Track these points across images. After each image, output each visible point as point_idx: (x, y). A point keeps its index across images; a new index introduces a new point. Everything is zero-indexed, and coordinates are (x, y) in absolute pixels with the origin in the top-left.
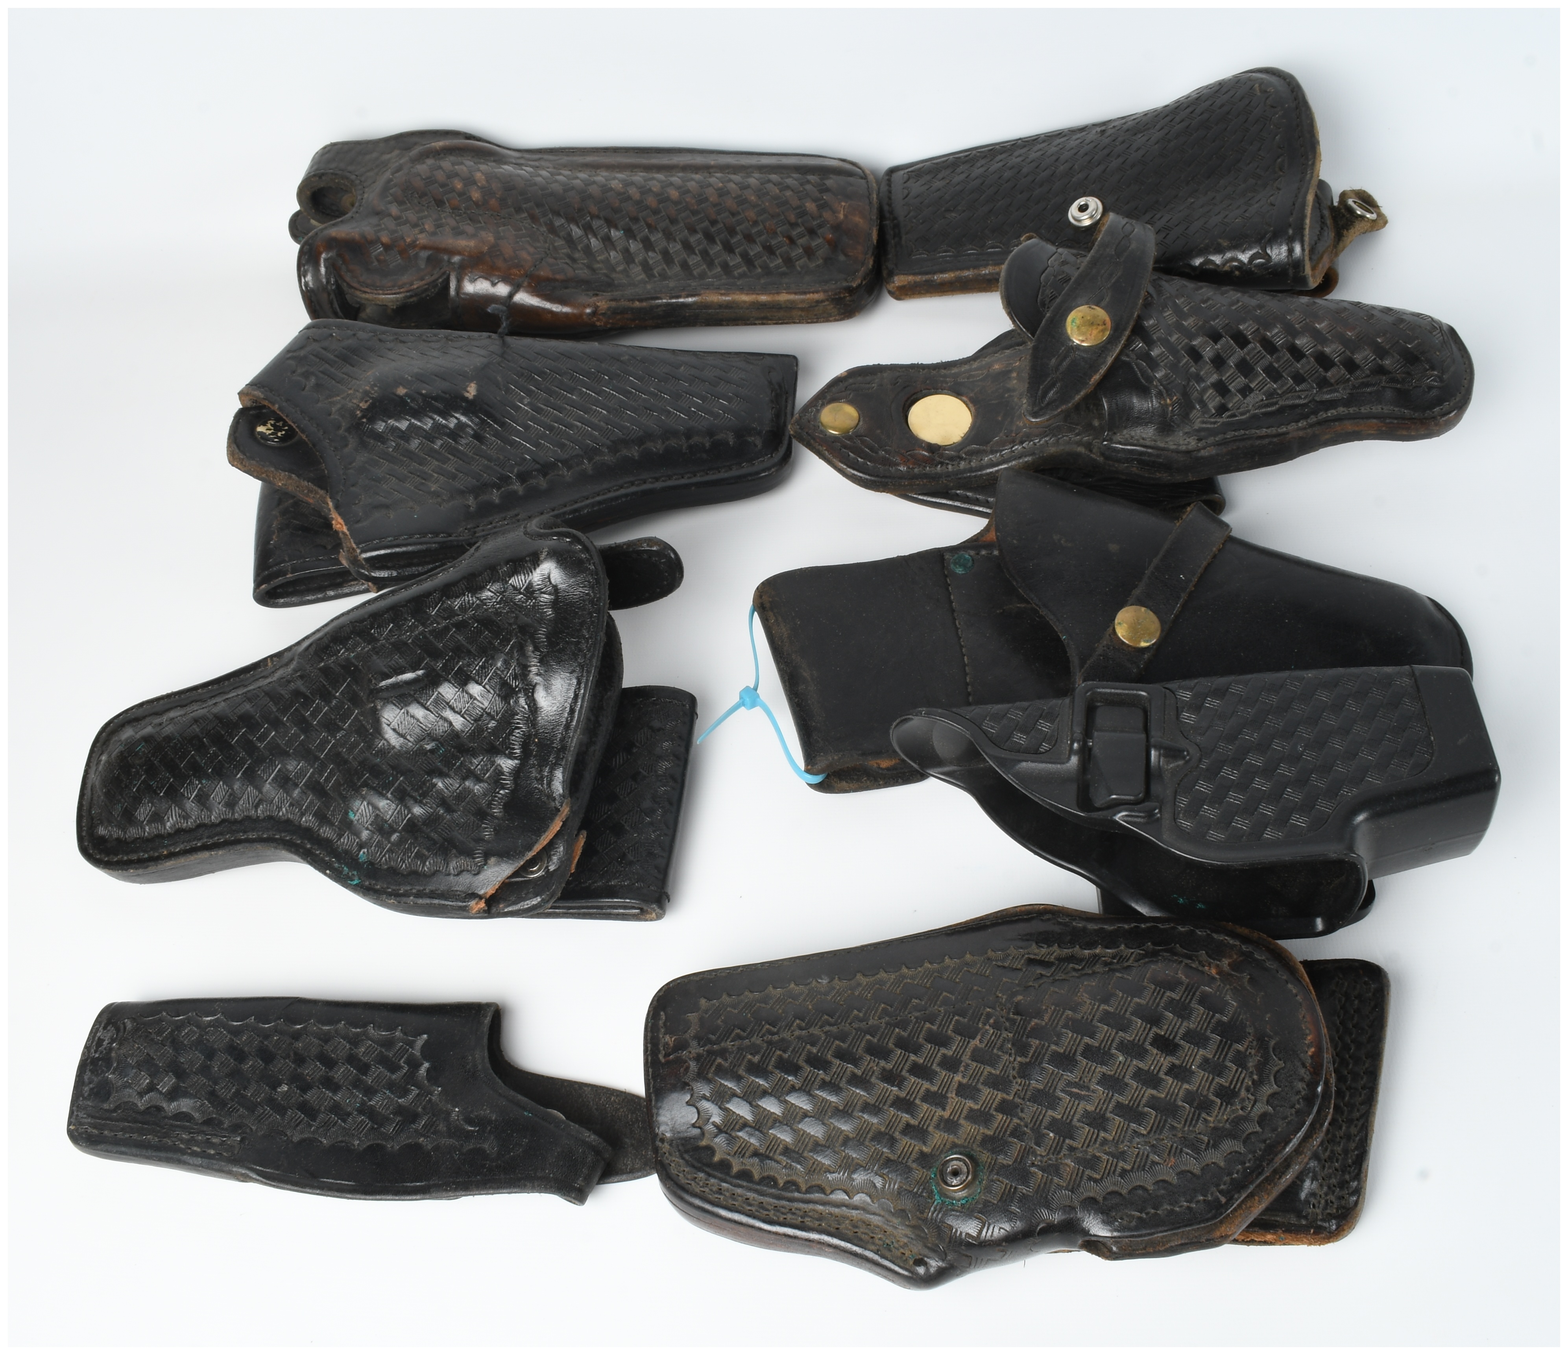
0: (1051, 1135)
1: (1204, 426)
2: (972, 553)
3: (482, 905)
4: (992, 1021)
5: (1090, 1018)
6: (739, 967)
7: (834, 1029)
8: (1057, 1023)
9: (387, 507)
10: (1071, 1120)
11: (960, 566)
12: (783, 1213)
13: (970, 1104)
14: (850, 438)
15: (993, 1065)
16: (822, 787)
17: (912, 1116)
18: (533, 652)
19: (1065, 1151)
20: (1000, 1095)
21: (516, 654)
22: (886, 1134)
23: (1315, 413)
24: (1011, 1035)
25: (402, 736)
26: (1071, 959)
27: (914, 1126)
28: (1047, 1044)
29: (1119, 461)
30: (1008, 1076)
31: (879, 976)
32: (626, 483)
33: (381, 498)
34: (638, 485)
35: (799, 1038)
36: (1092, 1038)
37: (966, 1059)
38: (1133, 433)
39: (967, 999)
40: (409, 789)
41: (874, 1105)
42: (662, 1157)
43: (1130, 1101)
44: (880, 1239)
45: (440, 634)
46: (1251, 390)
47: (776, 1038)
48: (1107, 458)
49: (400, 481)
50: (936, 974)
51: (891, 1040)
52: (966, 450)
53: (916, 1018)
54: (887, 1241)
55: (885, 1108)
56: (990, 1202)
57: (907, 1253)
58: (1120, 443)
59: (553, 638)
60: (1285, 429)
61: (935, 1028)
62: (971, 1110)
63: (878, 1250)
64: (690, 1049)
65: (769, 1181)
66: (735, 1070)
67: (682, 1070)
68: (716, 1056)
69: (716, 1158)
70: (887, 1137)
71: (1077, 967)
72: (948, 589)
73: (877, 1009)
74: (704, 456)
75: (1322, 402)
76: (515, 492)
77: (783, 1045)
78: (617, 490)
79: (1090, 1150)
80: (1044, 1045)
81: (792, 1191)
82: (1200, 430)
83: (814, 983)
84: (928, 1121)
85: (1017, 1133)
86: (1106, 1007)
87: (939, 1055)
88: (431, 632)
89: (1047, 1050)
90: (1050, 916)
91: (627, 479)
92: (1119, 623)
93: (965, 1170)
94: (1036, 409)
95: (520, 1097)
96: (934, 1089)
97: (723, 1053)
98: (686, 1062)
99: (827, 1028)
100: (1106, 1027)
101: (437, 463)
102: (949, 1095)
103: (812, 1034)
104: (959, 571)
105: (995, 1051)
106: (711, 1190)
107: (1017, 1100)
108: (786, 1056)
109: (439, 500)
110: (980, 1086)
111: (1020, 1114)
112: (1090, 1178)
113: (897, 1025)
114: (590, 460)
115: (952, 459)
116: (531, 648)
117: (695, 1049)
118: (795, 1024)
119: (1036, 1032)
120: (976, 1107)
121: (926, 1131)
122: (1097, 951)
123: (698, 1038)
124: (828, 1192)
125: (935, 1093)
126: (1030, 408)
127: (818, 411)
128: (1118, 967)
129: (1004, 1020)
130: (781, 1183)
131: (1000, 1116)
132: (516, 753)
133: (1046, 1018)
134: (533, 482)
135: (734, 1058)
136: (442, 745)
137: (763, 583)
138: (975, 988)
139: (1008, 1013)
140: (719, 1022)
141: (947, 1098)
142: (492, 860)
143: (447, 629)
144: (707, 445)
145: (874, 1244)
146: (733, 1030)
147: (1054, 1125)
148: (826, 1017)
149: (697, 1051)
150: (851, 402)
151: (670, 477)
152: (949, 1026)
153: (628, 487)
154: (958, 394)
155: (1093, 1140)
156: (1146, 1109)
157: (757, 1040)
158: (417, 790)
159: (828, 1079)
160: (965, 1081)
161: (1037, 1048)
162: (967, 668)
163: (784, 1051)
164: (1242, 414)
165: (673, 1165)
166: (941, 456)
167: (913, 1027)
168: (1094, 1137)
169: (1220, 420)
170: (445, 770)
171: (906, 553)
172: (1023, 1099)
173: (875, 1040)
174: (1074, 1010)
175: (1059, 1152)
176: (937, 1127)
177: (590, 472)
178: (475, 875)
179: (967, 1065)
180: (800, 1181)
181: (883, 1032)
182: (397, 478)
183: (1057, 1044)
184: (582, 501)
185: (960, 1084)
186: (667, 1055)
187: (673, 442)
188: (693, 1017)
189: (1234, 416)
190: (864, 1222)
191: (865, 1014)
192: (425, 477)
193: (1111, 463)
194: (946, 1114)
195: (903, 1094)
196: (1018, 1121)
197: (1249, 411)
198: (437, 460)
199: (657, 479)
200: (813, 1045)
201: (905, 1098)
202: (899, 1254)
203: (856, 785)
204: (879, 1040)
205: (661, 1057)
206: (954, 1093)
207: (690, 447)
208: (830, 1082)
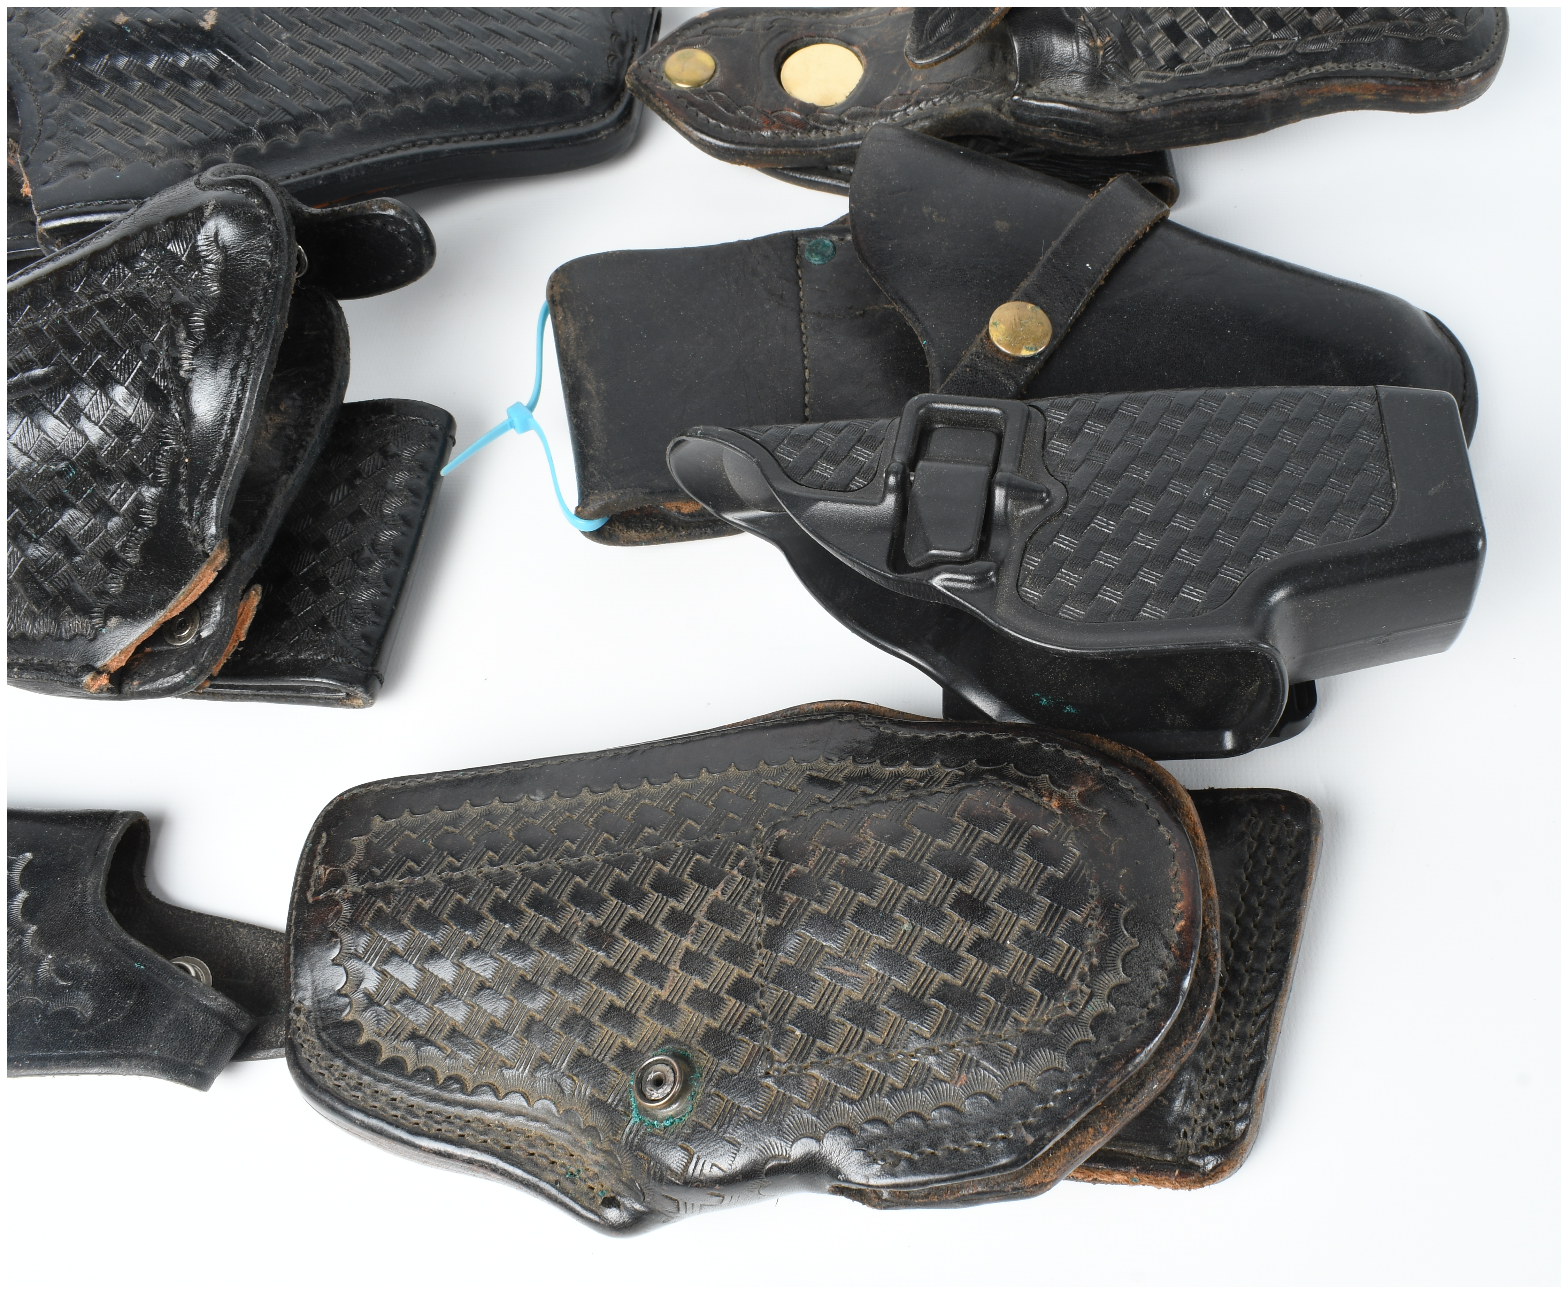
0: (798, 1032)
1: (1149, 81)
2: (835, 238)
3: (104, 680)
4: (742, 863)
5: (871, 865)
6: (434, 774)
7: (535, 866)
8: (825, 872)
9: (85, 164)
10: (828, 1012)
11: (817, 254)
12: (437, 1122)
13: (697, 981)
14: (701, 93)
15: (733, 927)
16: (599, 535)
17: (619, 994)
18: (185, 340)
19: (813, 1058)
20: (737, 971)
21: (165, 344)
22: (583, 1017)
23: (1296, 68)
24: (763, 885)
25: (25, 454)
26: (866, 778)
27: (619, 1009)
28: (806, 901)
29: (1033, 123)
30: (751, 944)
31: (610, 793)
32: (404, 143)
33: (80, 154)
34: (422, 146)
35: (487, 876)
36: (870, 895)
37: (700, 916)
38: (1053, 87)
39: (715, 831)
40: (24, 524)
41: (571, 976)
42: (294, 1033)
43: (913, 989)
44: (563, 1165)
45: (80, 318)
46: (1214, 37)
47: (457, 875)
48: (1019, 119)
49: (109, 133)
50: (684, 794)
51: (608, 885)
52: (849, 112)
53: (645, 854)
54: (572, 1169)
55: (586, 980)
56: (702, 1126)
57: (597, 1187)
58: (1035, 99)
59: (214, 322)
60: (1254, 89)
61: (667, 870)
62: (697, 990)
63: (557, 1182)
64: (345, 886)
65: (427, 1074)
66: (398, 918)
67: (331, 915)
68: (377, 898)
69: (363, 1040)
70: (583, 1022)
71: (870, 791)
72: (798, 283)
73: (596, 841)
74: (512, 111)
75: (1305, 55)
76: (256, 150)
77: (465, 886)
78: (392, 151)
79: (849, 1056)
80: (802, 902)
81: (452, 1091)
82: (1142, 86)
83: (525, 800)
84: (639, 1003)
85: (750, 1028)
86: (896, 851)
87: (666, 909)
88: (72, 316)
89: (805, 909)
90: (852, 717)
91: (407, 139)
92: (995, 324)
93: (672, 1079)
94: (921, 47)
95: (133, 942)
96: (653, 956)
97: (385, 894)
98: (337, 903)
99: (526, 864)
100: (891, 880)
101: (159, 111)
102: (672, 967)
103: (505, 872)
104: (815, 260)
105: (740, 907)
106: (348, 1084)
107: (758, 980)
108: (466, 901)
109: (154, 157)
110: (712, 956)
111: (759, 1000)
112: (845, 1098)
113: (616, 864)
114: (360, 112)
115: (830, 123)
116: (183, 335)
117: (353, 886)
118: (486, 858)
119: (794, 884)
120: (704, 986)
121: (634, 1016)
122: (902, 769)
123: (358, 871)
124: (502, 1095)
125: (654, 962)
126: (914, 46)
127: (664, 59)
128: (924, 792)
129: (758, 862)
130: (441, 1078)
131: (732, 1002)
132: (161, 478)
133: (811, 863)
134: (282, 138)
135: (399, 901)
136: (74, 467)
137: (557, 271)
138: (731, 815)
139: (765, 854)
140: (390, 850)
141: (669, 971)
142: (113, 621)
143: (89, 310)
144: (517, 98)
145: (553, 1171)
146: (405, 862)
147: (804, 1018)
148: (528, 848)
149: (354, 890)
150: (707, 48)
151: (464, 138)
152: (685, 868)
153: (406, 148)
154: (848, 43)
155: (855, 1043)
156: (934, 1001)
157: (432, 877)
158: (34, 526)
159: (516, 935)
160: (694, 948)
161: (792, 906)
162: (807, 385)
163: (465, 895)
164: (1200, 68)
165: (305, 1046)
166: (817, 119)
167: (639, 868)
168: (857, 1038)
169: (1171, 75)
170: (72, 498)
171: (749, 236)
172: (766, 978)
173: (586, 884)
174: (850, 853)
175: (805, 1059)
176: (649, 1012)
177: (359, 127)
178: (91, 640)
179: (701, 925)
180: (467, 1076)
181: (598, 873)
182: (106, 130)
183: (820, 902)
184: (345, 163)
185: (688, 952)
186: (317, 893)
187: (471, 94)
188: (359, 842)
189: (1189, 69)
190: (544, 1140)
191: (578, 847)
192: (141, 128)
193: (1024, 126)
194: (664, 994)
195: (611, 963)
196: (755, 1011)
197: (1209, 64)
198: (160, 108)
199: (447, 140)
200: (504, 887)
201: (613, 968)
202: (586, 1189)
203: (649, 536)
204: (590, 884)
205: (309, 895)
206: (678, 964)
207: (494, 100)
208: (518, 940)
